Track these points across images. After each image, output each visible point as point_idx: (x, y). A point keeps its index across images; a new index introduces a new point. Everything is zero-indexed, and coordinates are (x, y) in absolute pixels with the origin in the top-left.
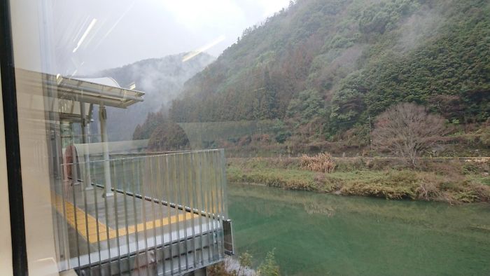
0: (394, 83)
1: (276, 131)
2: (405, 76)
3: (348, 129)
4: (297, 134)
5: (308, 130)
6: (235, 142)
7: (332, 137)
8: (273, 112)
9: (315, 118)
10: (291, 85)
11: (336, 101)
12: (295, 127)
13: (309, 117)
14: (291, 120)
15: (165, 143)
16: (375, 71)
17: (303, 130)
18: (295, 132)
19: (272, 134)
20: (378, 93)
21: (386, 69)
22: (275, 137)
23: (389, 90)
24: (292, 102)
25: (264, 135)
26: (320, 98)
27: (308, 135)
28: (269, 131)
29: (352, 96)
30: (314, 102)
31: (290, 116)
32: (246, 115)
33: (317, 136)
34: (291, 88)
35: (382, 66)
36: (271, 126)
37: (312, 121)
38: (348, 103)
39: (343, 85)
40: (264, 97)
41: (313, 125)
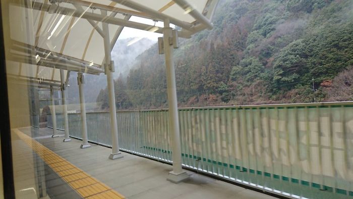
0: (335, 49)
1: (221, 93)
2: (346, 43)
3: (290, 90)
4: (241, 94)
5: (252, 91)
6: (184, 101)
7: (274, 97)
8: (218, 77)
9: (257, 81)
10: (232, 55)
11: (280, 66)
12: (238, 89)
13: (251, 80)
14: (234, 83)
15: (124, 103)
16: (315, 40)
17: (247, 91)
18: (239, 93)
19: (218, 95)
20: (321, 58)
21: (326, 38)
22: (221, 97)
23: (331, 56)
24: (234, 68)
25: (211, 95)
26: (261, 65)
27: (252, 95)
28: (215, 92)
29: (296, 61)
30: (256, 67)
31: (233, 80)
32: (195, 79)
33: (260, 96)
34: (232, 57)
35: (322, 35)
36: (217, 88)
37: (254, 84)
38: (292, 67)
39: (286, 52)
40: (210, 64)
41: (256, 87)
